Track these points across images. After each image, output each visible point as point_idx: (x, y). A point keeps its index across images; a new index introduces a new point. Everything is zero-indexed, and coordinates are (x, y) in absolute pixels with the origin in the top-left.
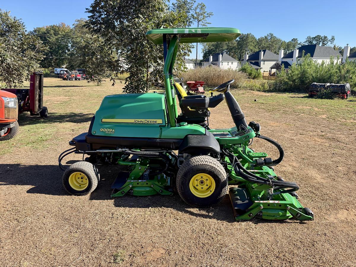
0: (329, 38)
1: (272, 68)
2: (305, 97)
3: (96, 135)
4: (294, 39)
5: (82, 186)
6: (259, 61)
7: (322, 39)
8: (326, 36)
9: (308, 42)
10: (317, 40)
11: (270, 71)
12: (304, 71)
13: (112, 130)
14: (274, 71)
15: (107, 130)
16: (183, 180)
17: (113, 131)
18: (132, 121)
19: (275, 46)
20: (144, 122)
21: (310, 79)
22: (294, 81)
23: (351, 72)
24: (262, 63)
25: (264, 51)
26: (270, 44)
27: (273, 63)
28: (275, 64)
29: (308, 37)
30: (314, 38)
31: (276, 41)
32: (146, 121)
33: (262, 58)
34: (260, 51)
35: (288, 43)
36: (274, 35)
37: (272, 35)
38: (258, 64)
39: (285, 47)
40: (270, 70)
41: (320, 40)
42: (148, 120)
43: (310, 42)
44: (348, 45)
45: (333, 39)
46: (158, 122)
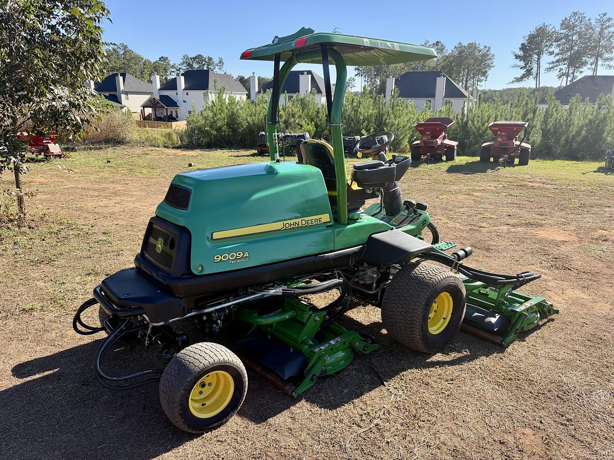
0: (216, 60)
1: (144, 107)
2: (253, 155)
3: (205, 273)
4: (162, 57)
5: (208, 403)
6: (117, 94)
7: (205, 61)
8: (210, 56)
9: (185, 65)
10: (199, 63)
11: (143, 112)
12: (233, 113)
13: (244, 254)
14: (148, 111)
15: (232, 256)
16: (424, 312)
17: (247, 254)
18: (279, 226)
19: (134, 67)
20: (300, 225)
21: (245, 126)
22: (219, 129)
23: (297, 116)
24: (123, 96)
25: (124, 75)
26: (124, 63)
27: (145, 98)
28: (150, 100)
29: (184, 56)
30: (194, 58)
31: (134, 58)
32: (304, 222)
33: (122, 88)
34: (116, 75)
35: (154, 63)
36: (130, 48)
37: (126, 47)
38: (115, 99)
39: (151, 71)
40: (141, 110)
41: (204, 63)
42: (306, 219)
43: (189, 65)
44: (253, 73)
45: (221, 62)
46: (323, 221)
